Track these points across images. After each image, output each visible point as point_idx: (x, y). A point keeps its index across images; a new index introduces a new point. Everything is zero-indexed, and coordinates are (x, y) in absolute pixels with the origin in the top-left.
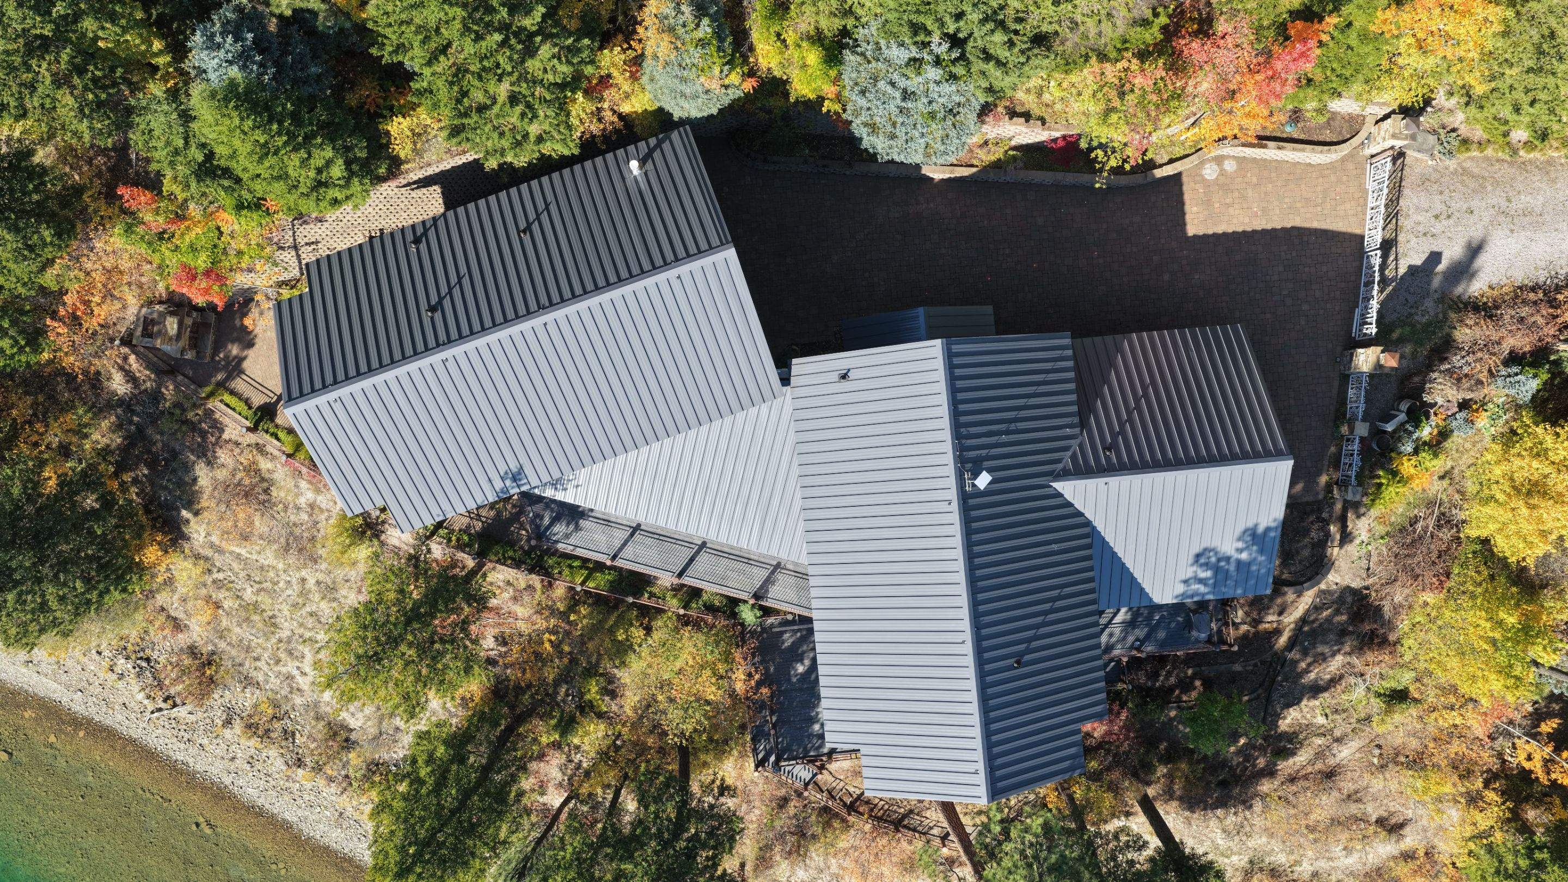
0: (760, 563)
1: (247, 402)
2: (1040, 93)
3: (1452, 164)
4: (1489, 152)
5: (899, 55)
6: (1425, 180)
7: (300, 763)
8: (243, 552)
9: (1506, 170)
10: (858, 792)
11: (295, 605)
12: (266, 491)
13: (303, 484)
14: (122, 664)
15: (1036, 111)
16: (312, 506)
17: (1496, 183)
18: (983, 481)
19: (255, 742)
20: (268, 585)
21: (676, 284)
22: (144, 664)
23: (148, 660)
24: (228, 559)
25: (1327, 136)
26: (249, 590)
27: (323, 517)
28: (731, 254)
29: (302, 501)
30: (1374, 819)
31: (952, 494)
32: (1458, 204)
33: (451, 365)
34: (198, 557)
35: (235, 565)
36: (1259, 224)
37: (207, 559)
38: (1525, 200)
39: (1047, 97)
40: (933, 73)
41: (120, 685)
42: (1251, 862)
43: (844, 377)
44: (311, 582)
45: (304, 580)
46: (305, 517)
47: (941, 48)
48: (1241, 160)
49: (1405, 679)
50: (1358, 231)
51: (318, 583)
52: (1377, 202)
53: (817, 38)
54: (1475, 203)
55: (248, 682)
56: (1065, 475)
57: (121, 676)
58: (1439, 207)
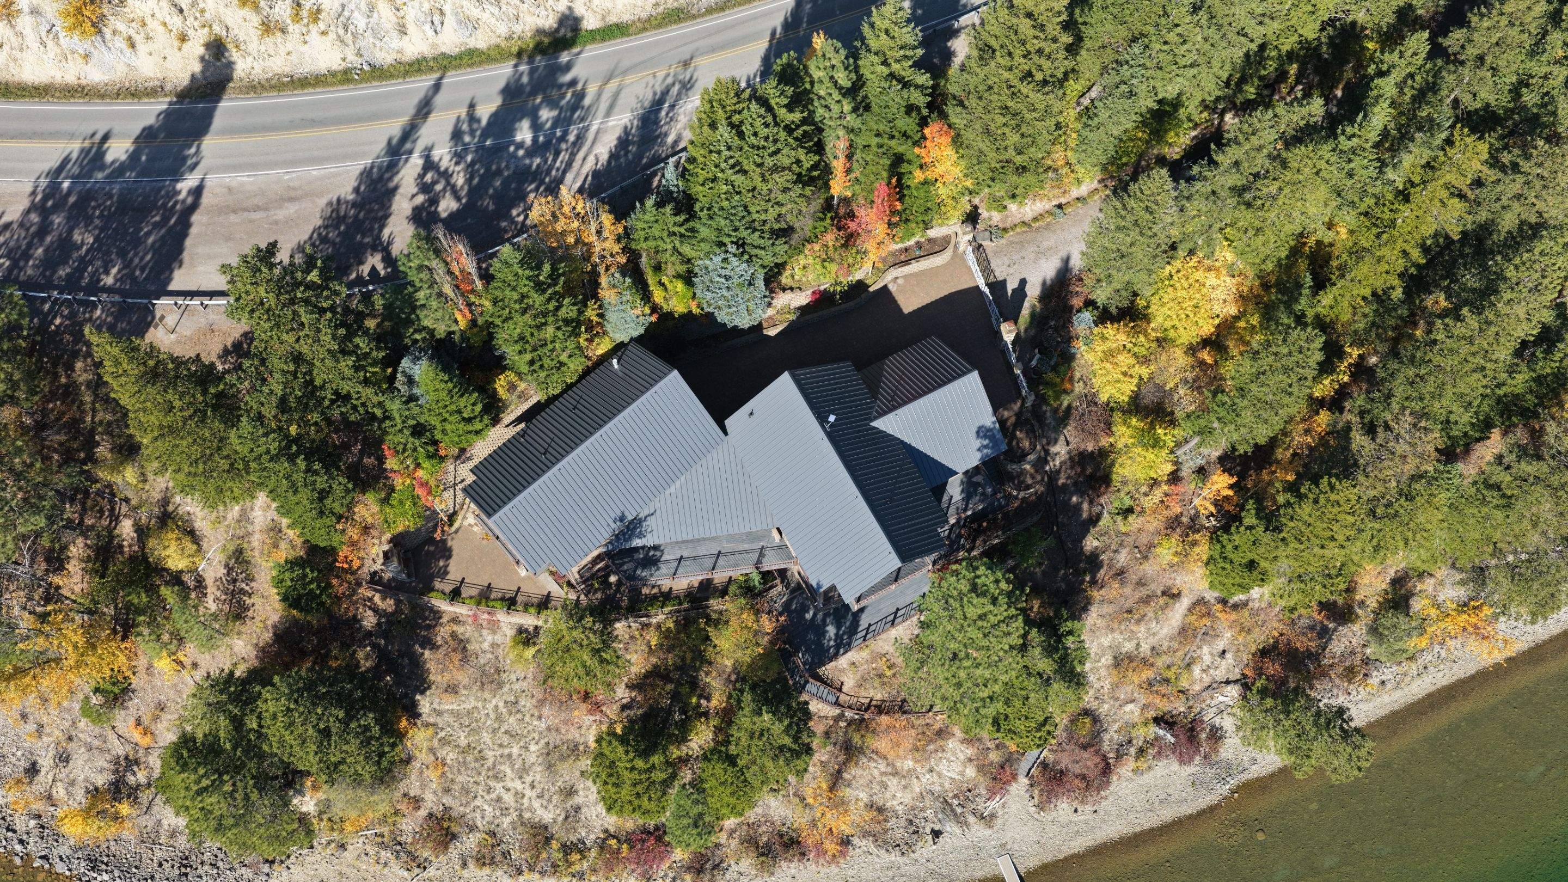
0: (752, 551)
1: (443, 592)
2: (792, 276)
3: (1003, 241)
4: (1018, 230)
5: (718, 260)
6: (995, 253)
7: (520, 872)
8: (455, 707)
9: (1030, 235)
10: (867, 701)
11: (495, 731)
12: (465, 647)
13: (485, 632)
14: (385, 855)
15: (794, 285)
16: (494, 645)
17: (1029, 242)
18: (832, 418)
19: (487, 870)
20: (474, 725)
21: (655, 396)
22: (398, 848)
23: (400, 844)
24: (447, 718)
25: (937, 249)
26: (462, 735)
27: (500, 651)
28: (675, 373)
29: (486, 646)
30: (1159, 593)
31: (822, 434)
32: (1016, 257)
33: (563, 471)
34: (427, 725)
35: (451, 720)
36: (928, 300)
37: (433, 725)
38: (1045, 244)
39: (796, 277)
40: (734, 261)
41: (386, 871)
42: (1115, 658)
43: (752, 414)
44: (501, 704)
45: (496, 707)
46: (489, 656)
47: (732, 249)
48: (905, 277)
49: (1128, 502)
50: (973, 285)
51: (506, 702)
52: (975, 268)
53: (678, 276)
54: (1024, 254)
55: (472, 828)
56: (876, 418)
57: (386, 864)
58: (1007, 261)
